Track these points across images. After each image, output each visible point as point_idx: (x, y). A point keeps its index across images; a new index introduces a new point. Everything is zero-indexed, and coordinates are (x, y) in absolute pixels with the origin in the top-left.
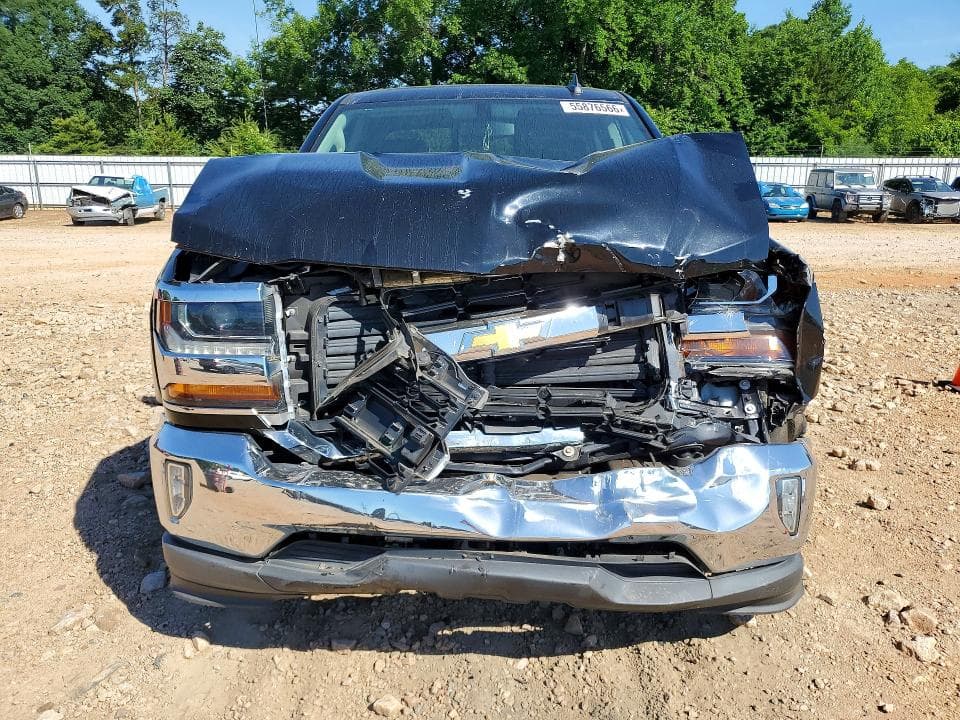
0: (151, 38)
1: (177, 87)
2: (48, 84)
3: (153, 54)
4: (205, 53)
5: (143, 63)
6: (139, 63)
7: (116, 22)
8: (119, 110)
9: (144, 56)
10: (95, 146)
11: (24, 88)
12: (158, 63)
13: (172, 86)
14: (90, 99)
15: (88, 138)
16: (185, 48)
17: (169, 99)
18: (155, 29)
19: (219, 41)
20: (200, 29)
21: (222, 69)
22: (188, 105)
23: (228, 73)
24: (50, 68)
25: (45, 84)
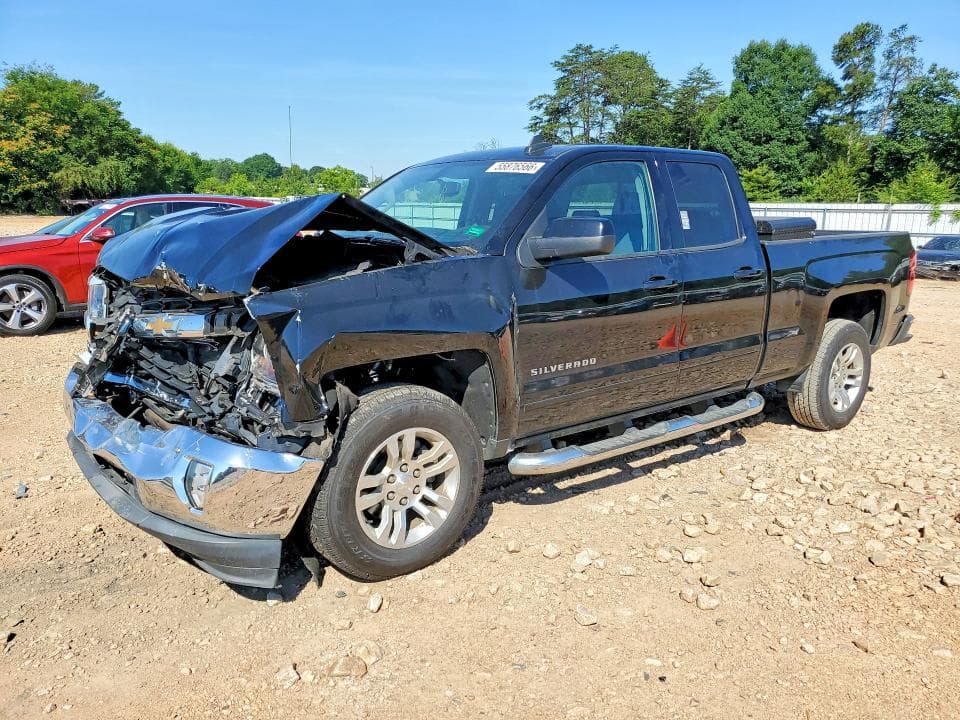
0: (878, 87)
1: (891, 134)
2: (772, 139)
3: (878, 102)
4: (931, 95)
5: (865, 112)
6: (860, 113)
7: (846, 77)
8: (828, 159)
9: (867, 105)
10: (768, 195)
11: (751, 145)
12: (880, 111)
13: (888, 133)
14: (806, 151)
15: (767, 187)
16: (910, 93)
17: (880, 146)
18: (884, 77)
19: (951, 81)
20: (931, 72)
21: (946, 111)
22: (898, 151)
23: (950, 114)
24: (776, 125)
25: (769, 139)
